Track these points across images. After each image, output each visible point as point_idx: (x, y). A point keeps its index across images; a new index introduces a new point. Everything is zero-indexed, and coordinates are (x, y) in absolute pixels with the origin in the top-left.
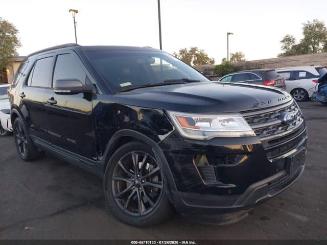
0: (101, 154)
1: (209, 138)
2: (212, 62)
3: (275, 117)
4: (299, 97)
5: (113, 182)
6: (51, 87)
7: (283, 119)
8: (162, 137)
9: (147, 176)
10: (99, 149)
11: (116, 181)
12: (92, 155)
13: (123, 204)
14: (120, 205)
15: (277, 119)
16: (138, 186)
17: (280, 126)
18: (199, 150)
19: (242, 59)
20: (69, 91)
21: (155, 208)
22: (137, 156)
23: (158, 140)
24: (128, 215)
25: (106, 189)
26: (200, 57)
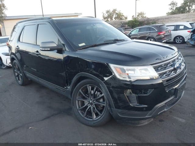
0: (69, 85)
1: (133, 80)
2: (126, 18)
3: (170, 66)
4: (179, 41)
5: (77, 101)
6: (36, 44)
7: (175, 66)
8: (106, 79)
9: (96, 99)
10: (67, 82)
11: (78, 101)
12: (63, 86)
13: (83, 114)
14: (81, 114)
15: (171, 67)
16: (91, 104)
17: (172, 71)
18: (128, 87)
19: (144, 16)
20: (49, 49)
21: (102, 116)
22: (90, 87)
23: (103, 80)
24: (86, 120)
25: (73, 105)
26: (119, 15)
